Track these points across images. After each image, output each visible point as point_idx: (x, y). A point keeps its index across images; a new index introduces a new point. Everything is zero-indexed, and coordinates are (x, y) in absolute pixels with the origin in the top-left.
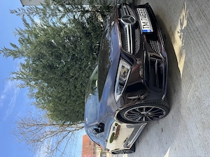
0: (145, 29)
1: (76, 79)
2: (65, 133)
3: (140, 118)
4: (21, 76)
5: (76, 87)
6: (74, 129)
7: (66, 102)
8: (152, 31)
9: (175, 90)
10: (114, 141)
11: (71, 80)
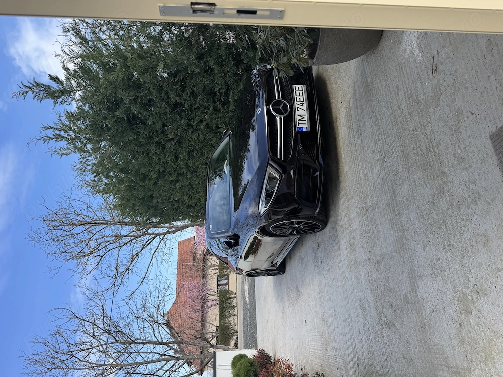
0: (301, 126)
1: (179, 142)
2: (147, 237)
3: (290, 231)
4: (63, 133)
5: (176, 158)
6: (166, 230)
7: (156, 184)
8: (309, 129)
9: (333, 201)
10: (251, 258)
11: (169, 145)
